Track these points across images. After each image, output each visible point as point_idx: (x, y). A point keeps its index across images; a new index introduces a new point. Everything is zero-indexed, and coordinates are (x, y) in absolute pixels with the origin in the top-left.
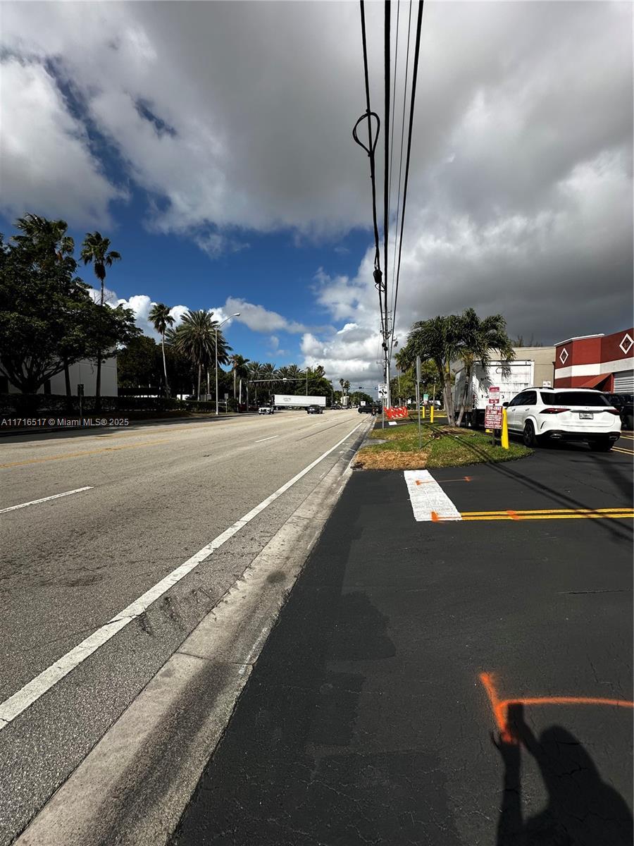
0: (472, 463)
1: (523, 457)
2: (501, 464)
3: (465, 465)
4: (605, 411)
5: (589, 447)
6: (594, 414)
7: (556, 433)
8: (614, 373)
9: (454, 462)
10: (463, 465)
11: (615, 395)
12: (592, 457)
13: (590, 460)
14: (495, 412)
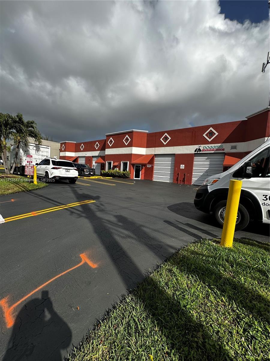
0: (17, 192)
1: (44, 187)
2: (32, 191)
3: (13, 193)
4: (73, 169)
5: (69, 182)
6: (70, 170)
7: (57, 177)
8: (79, 157)
9: (6, 193)
10: (11, 193)
11: (78, 164)
12: (69, 186)
13: (68, 187)
14: (30, 167)
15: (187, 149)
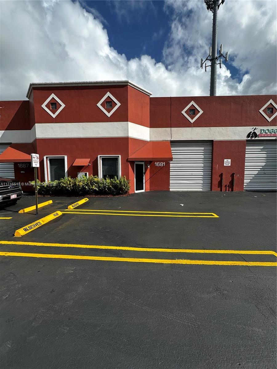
15: (234, 133)
